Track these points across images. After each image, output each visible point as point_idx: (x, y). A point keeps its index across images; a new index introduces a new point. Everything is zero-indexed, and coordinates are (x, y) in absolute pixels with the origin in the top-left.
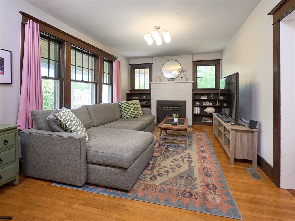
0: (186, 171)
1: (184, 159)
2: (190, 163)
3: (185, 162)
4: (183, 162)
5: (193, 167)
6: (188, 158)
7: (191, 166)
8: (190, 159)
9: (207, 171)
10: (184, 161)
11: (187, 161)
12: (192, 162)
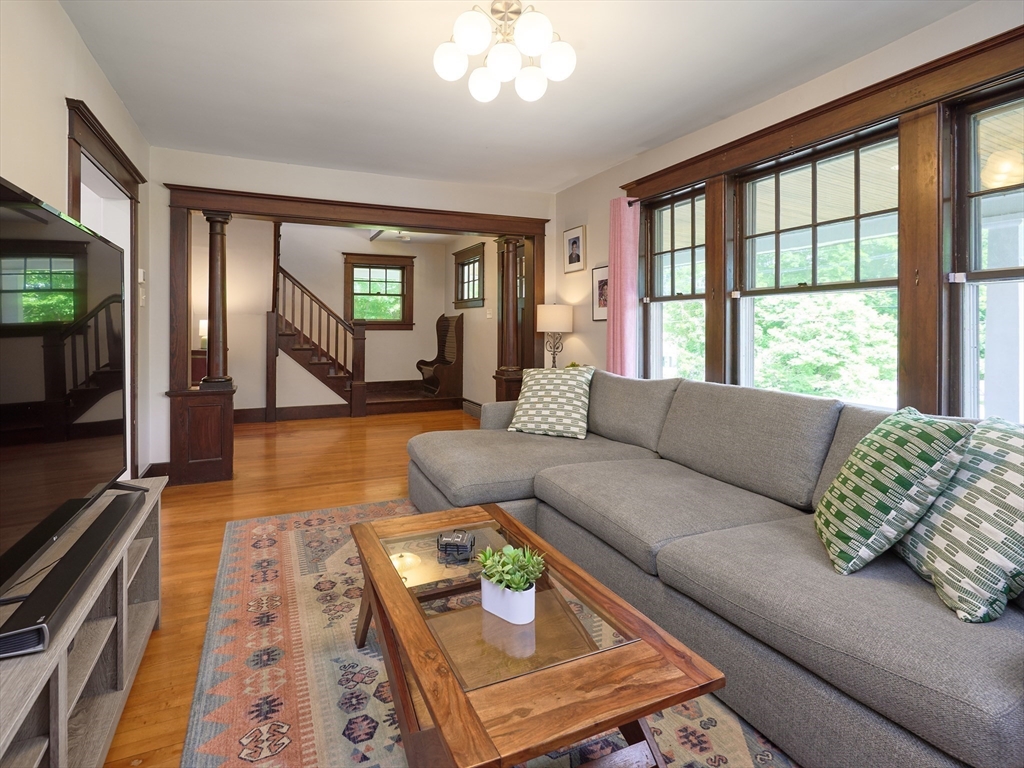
0: (328, 555)
1: (347, 587)
2: (321, 580)
3: (339, 580)
4: (347, 576)
5: (310, 572)
6: (333, 598)
7: (318, 571)
8: (327, 595)
9: (265, 573)
10: (347, 582)
11: (333, 584)
12: (317, 587)
